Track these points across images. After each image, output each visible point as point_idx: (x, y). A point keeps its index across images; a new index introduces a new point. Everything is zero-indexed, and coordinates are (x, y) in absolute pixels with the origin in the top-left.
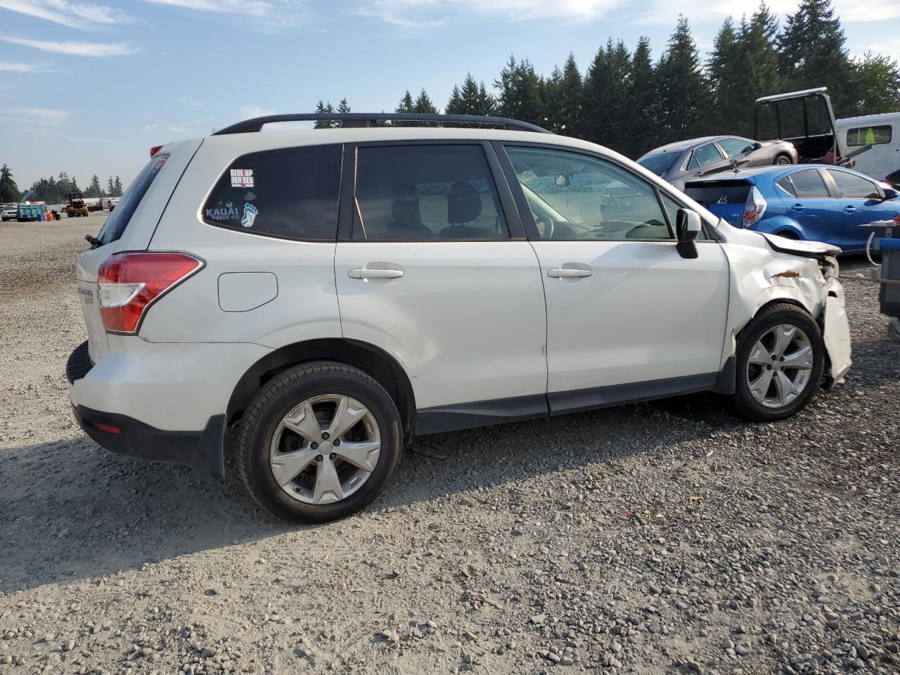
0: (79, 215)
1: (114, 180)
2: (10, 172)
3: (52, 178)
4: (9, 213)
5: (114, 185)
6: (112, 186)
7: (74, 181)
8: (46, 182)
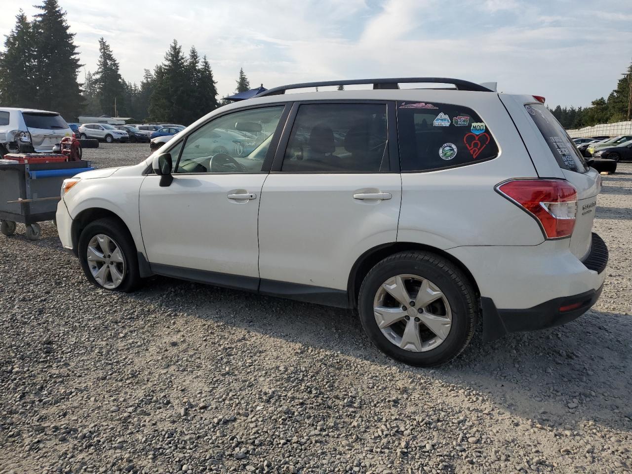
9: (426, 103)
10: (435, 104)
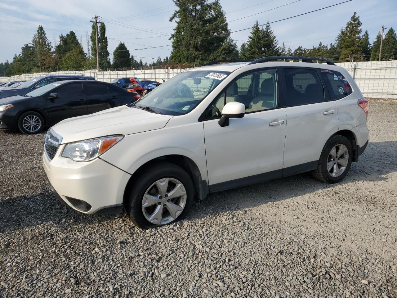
9: (329, 70)
10: (331, 71)
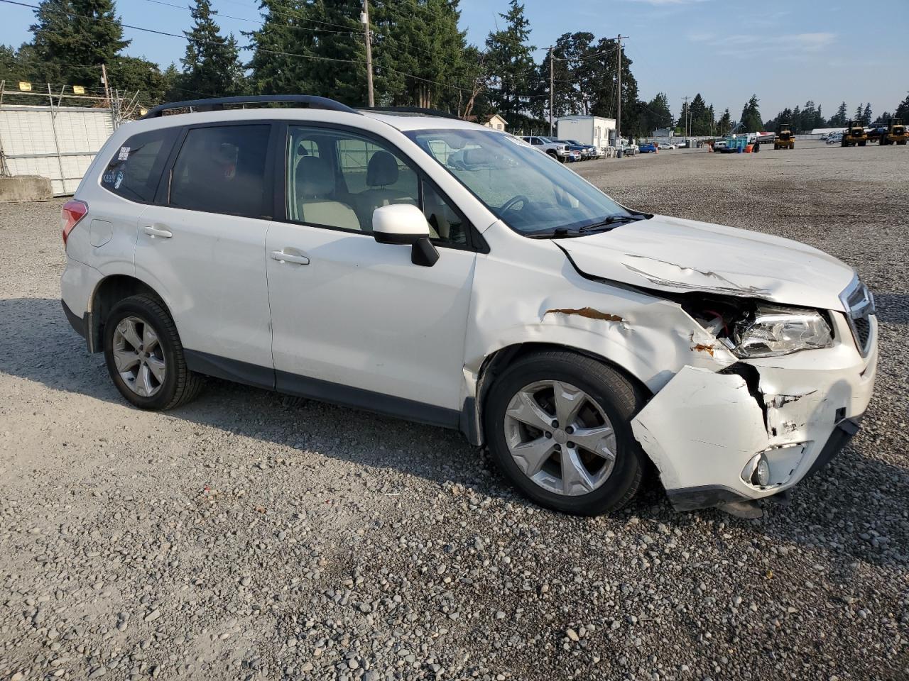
0: (786, 148)
1: (864, 108)
2: (757, 103)
3: (798, 107)
4: (720, 144)
5: (862, 113)
6: (860, 115)
7: (819, 109)
8: (789, 111)
